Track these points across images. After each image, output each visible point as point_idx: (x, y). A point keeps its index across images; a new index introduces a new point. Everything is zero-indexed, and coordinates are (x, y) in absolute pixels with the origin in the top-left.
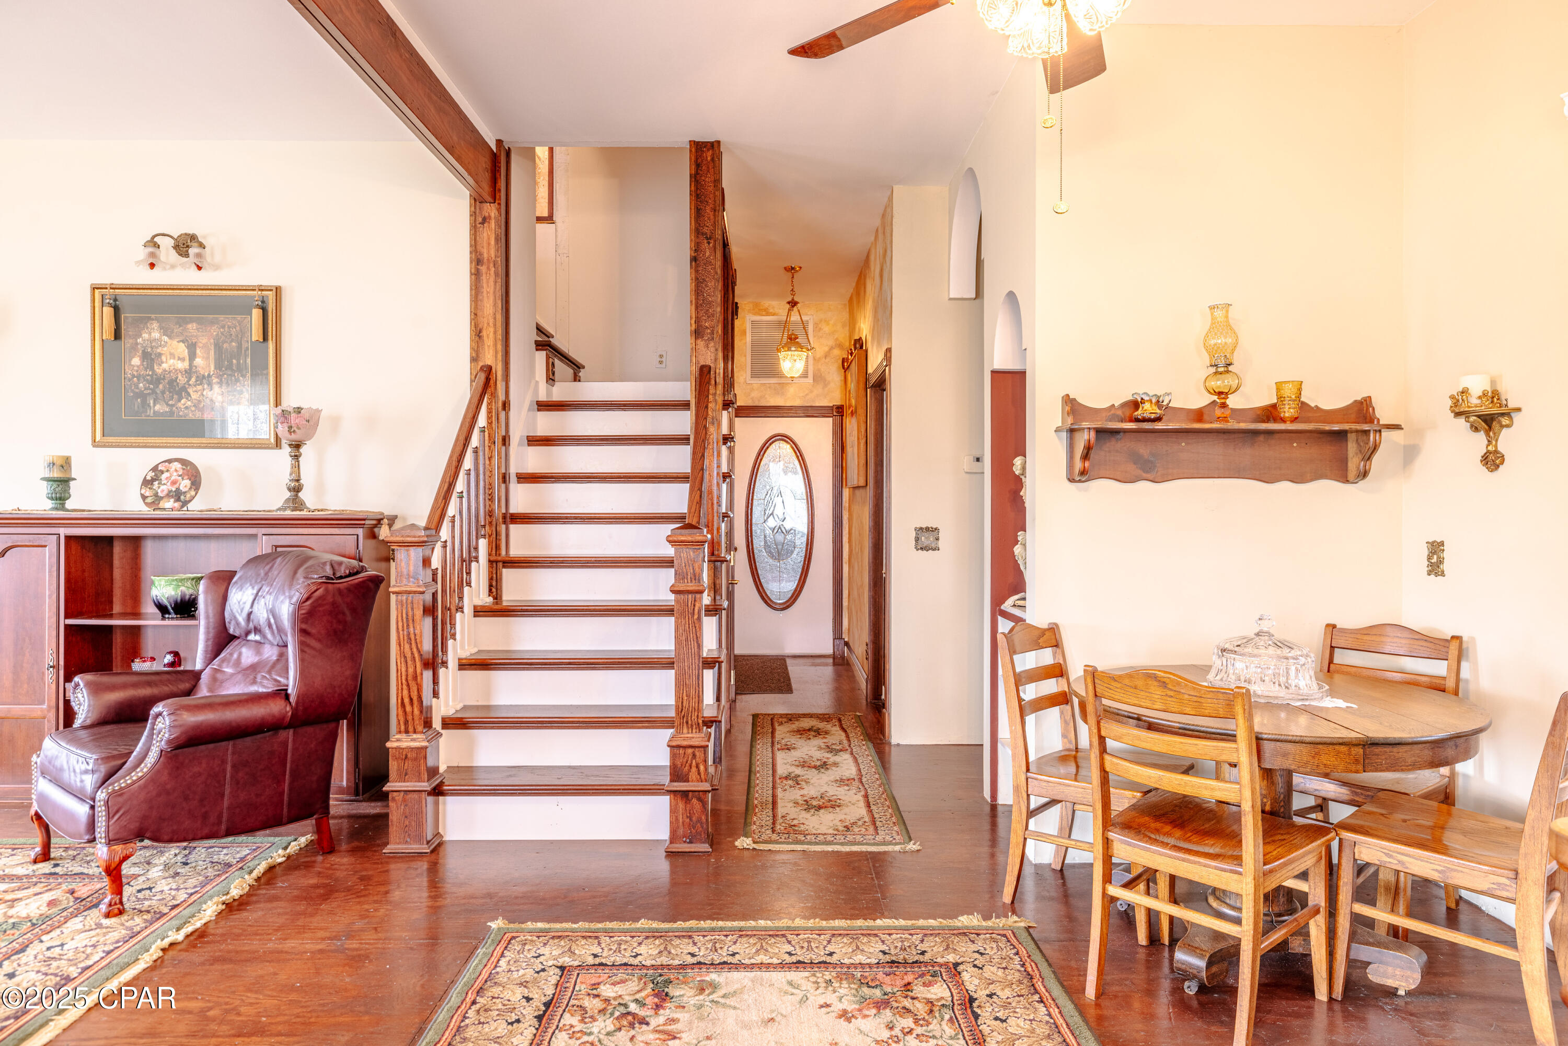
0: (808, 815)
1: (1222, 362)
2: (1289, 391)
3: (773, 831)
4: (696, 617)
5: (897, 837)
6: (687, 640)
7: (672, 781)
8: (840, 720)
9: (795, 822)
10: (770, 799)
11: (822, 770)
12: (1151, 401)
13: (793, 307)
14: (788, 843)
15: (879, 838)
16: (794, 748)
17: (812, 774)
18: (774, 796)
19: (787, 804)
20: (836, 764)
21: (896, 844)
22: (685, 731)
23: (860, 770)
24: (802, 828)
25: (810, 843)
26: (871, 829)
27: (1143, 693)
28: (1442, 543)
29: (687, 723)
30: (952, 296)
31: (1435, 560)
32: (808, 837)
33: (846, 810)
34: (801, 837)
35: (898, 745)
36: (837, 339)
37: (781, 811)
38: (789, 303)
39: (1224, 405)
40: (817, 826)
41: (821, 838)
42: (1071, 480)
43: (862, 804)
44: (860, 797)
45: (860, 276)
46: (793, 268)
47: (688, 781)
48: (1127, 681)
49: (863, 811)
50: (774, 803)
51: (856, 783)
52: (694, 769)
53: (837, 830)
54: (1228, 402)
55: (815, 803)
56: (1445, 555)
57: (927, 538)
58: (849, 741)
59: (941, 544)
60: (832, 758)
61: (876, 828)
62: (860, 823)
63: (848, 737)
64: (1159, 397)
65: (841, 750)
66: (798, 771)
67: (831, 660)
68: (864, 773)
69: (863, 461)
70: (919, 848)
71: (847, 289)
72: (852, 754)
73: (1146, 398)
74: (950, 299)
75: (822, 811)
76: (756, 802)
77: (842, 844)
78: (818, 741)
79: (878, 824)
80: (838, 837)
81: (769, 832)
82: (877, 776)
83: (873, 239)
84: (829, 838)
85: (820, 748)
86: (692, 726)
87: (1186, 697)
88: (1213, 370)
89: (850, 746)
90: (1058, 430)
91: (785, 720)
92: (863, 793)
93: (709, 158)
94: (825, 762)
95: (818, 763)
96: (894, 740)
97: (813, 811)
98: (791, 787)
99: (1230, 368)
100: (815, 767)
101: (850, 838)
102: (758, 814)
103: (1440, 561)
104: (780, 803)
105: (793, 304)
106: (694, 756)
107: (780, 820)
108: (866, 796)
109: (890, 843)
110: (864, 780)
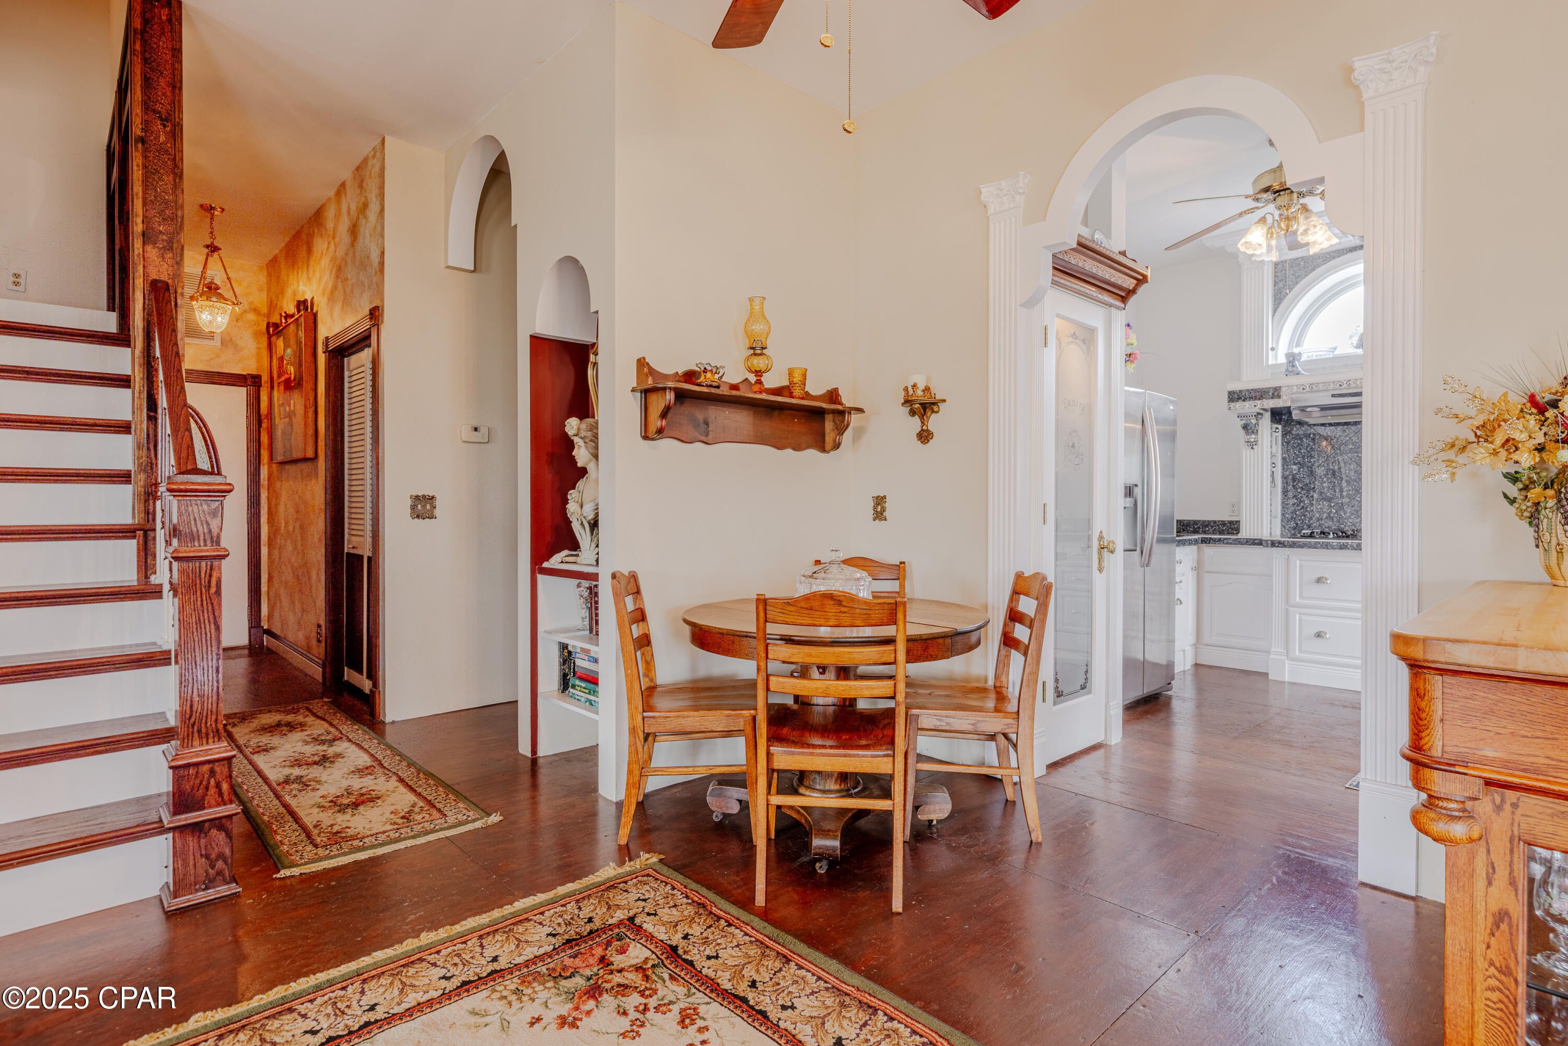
0: (347, 817)
1: (759, 345)
2: (797, 378)
3: (316, 846)
4: (213, 590)
5: (471, 813)
6: (198, 622)
7: (175, 813)
8: (308, 709)
9: (336, 829)
10: (282, 810)
11: (327, 765)
12: (711, 371)
13: (213, 252)
14: (345, 854)
15: (451, 820)
16: (272, 748)
17: (315, 772)
18: (286, 806)
19: (311, 811)
20: (339, 755)
21: (474, 821)
22: (196, 743)
23: (372, 755)
24: (350, 832)
25: (373, 847)
26: (434, 812)
27: (818, 613)
28: (885, 497)
29: (199, 731)
30: (450, 264)
31: (879, 509)
32: (366, 840)
33: (389, 800)
34: (356, 843)
35: (393, 722)
36: (251, 303)
37: (309, 821)
38: (207, 247)
39: (759, 382)
40: (368, 826)
41: (382, 837)
42: (646, 437)
43: (402, 789)
44: (393, 782)
45: (297, 236)
46: (212, 208)
47: (204, 808)
48: (803, 604)
49: (412, 798)
50: (292, 813)
51: (378, 770)
52: (212, 791)
53: (395, 823)
54: (763, 379)
55: (345, 801)
56: (887, 505)
57: (424, 507)
58: (337, 729)
59: (437, 512)
60: (331, 751)
61: (439, 810)
62: (417, 809)
63: (331, 724)
64: (717, 368)
65: (334, 740)
66: (296, 772)
67: (246, 652)
68: (380, 758)
69: (311, 431)
70: (501, 818)
71: (273, 246)
72: (350, 741)
73: (709, 368)
74: (448, 267)
75: (361, 808)
76: (266, 818)
77: (413, 837)
78: (297, 736)
79: (439, 806)
80: (402, 831)
81: (310, 847)
82: (398, 758)
83: (332, 193)
84: (393, 835)
85: (306, 743)
86: (207, 735)
87: (858, 611)
88: (752, 351)
89: (341, 733)
90: (633, 390)
91: (236, 721)
92: (394, 778)
93: (164, 18)
94: (324, 756)
95: (316, 758)
96: (388, 719)
97: (349, 810)
98: (300, 791)
99: (764, 351)
100: (315, 763)
101: (417, 828)
102: (280, 831)
103: (883, 510)
104: (301, 813)
105: (213, 249)
106: (212, 772)
107: (315, 832)
108: (401, 780)
109: (467, 822)
110: (386, 765)
